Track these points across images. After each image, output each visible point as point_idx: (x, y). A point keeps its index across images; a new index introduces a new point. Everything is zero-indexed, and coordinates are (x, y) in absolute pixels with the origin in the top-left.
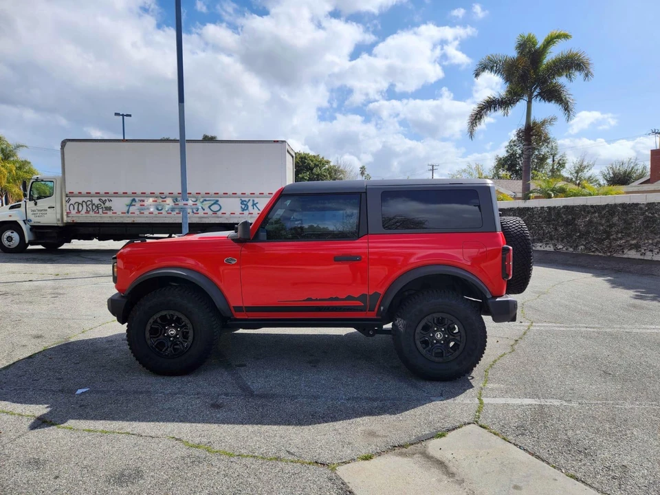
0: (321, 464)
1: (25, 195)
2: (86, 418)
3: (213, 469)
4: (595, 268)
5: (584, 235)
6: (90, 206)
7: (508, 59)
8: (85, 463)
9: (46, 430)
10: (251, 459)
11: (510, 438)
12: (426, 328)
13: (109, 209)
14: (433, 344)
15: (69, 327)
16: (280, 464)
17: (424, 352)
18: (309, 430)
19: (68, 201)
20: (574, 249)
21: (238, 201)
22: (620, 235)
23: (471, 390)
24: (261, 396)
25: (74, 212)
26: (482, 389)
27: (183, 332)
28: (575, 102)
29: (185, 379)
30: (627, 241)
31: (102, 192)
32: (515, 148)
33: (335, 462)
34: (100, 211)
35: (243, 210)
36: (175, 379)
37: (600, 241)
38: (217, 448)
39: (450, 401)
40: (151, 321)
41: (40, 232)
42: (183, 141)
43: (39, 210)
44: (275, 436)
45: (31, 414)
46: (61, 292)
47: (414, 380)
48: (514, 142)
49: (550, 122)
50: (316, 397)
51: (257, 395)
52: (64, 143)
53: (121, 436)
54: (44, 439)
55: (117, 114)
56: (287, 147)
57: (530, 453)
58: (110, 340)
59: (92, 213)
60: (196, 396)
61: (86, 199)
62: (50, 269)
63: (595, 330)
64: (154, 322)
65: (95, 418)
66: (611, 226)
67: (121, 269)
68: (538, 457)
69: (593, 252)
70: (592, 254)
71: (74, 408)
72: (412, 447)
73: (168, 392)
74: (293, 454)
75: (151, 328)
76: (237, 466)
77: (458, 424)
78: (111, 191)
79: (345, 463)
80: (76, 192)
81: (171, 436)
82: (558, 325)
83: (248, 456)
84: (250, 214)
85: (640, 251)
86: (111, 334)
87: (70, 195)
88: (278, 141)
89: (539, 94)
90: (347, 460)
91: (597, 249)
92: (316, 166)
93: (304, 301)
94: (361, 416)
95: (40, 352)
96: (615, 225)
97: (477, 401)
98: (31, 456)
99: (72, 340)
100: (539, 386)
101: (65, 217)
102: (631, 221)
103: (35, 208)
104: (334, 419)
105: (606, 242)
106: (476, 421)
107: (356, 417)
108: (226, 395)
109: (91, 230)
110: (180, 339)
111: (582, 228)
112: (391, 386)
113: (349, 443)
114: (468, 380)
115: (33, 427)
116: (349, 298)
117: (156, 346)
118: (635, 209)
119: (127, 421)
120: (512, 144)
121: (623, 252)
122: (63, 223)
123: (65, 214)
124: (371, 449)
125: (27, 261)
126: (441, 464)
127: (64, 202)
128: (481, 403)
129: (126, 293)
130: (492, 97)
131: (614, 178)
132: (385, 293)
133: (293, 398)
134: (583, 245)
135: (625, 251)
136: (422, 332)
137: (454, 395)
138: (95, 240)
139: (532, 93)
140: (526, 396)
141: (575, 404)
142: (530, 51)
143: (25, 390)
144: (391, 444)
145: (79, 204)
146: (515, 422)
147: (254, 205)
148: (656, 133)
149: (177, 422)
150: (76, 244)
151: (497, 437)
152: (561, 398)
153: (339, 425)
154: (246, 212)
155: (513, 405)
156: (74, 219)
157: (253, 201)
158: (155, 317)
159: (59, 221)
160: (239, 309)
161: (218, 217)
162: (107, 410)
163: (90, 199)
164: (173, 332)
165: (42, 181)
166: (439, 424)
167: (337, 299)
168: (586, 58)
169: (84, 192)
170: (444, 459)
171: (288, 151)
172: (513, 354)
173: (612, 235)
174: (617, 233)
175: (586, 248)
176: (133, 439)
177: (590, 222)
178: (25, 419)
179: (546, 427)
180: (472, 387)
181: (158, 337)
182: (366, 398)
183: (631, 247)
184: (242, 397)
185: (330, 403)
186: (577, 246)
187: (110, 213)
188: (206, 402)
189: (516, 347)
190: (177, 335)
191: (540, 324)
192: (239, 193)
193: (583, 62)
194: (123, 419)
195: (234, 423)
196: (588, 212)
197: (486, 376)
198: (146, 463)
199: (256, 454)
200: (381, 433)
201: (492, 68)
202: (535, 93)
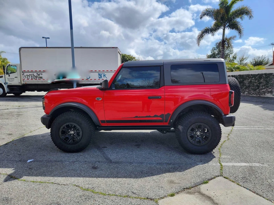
0: (150, 199)
1: (4, 72)
2: (32, 175)
3: (96, 202)
4: (253, 101)
5: (247, 87)
6: (33, 77)
7: (215, 10)
8: (31, 199)
9: (13, 182)
10: (115, 197)
11: (241, 184)
12: (193, 130)
13: (41, 78)
14: (195, 137)
15: (24, 130)
16: (130, 200)
17: (191, 141)
18: (141, 180)
19: (23, 74)
20: (243, 94)
21: (97, 74)
22: (264, 87)
23: (215, 159)
24: (116, 163)
25: (26, 79)
26: (219, 158)
27: (77, 133)
28: (244, 29)
29: (79, 154)
30: (267, 90)
31: (38, 70)
32: (215, 51)
33: (157, 198)
34: (38, 78)
35: (100, 78)
36: (74, 154)
37: (255, 90)
38: (97, 191)
39: (206, 164)
40: (62, 127)
41: (12, 88)
42: (72, 48)
43: (11, 79)
44: (125, 183)
45: (5, 173)
46: (21, 114)
47: (186, 154)
48: (215, 48)
49: (233, 38)
50: (142, 163)
51: (114, 162)
52: (20, 49)
53: (49, 185)
54: (11, 186)
55: (43, 37)
56: (118, 50)
57: (253, 192)
58: (43, 136)
59: (34, 80)
60: (85, 163)
61: (31, 74)
62: (16, 104)
63: (263, 129)
64: (63, 128)
65: (36, 175)
66: (260, 83)
67: (47, 103)
68: (257, 194)
69: (252, 94)
70: (251, 95)
71: (26, 170)
72: (193, 188)
73: (71, 161)
74: (135, 194)
75: (62, 131)
76: (108, 201)
77: (213, 177)
78: (42, 70)
79: (162, 198)
80: (26, 70)
81: (74, 184)
82: (245, 127)
83: (113, 195)
84: (102, 79)
85: (272, 94)
86: (44, 133)
87: (24, 72)
88: (114, 47)
89: (228, 26)
90: (163, 196)
91: (253, 93)
92: (129, 59)
93: (134, 117)
94: (165, 173)
95: (11, 142)
96: (261, 83)
97: (219, 164)
98: (4, 196)
99: (26, 136)
100: (246, 156)
101: (22, 81)
102: (269, 81)
103: (9, 78)
104: (152, 174)
105: (257, 90)
106: (222, 175)
107: (162, 173)
108: (99, 162)
109: (34, 87)
110: (76, 136)
111: (247, 85)
112: (177, 157)
113: (162, 187)
114: (212, 154)
115: (6, 180)
116: (155, 116)
117: (65, 139)
118: (271, 76)
119: (52, 176)
120: (214, 49)
121: (265, 94)
122: (22, 84)
123: (22, 80)
124: (173, 190)
125: (6, 100)
126: (209, 198)
127: (21, 75)
128: (221, 165)
129: (50, 114)
130: (207, 28)
131: (255, 63)
132: (173, 114)
133: (131, 163)
134: (247, 91)
135: (266, 94)
136: (191, 131)
137: (207, 161)
138: (36, 92)
139: (226, 25)
140: (242, 161)
141: (266, 165)
142: (225, 6)
143: (3, 160)
144: (183, 187)
145: (28, 76)
146: (241, 176)
147: (104, 75)
148: (273, 45)
149: (76, 176)
150: (28, 93)
151: (234, 183)
152: (259, 162)
153: (155, 177)
154: (101, 79)
155: (237, 166)
156: (26, 82)
157: (104, 74)
158: (64, 126)
159: (19, 83)
160: (103, 122)
161: (89, 81)
162: (42, 170)
163: (33, 73)
164: (72, 133)
165: (12, 66)
166: (204, 177)
167: (150, 117)
168: (250, 9)
169: (30, 70)
170: (210, 196)
171: (119, 52)
172: (229, 141)
173: (260, 87)
174: (262, 86)
175: (248, 93)
176: (55, 186)
177: (251, 82)
178: (2, 176)
179: (256, 178)
180: (215, 157)
181: (66, 135)
182: (166, 163)
183: (269, 92)
184: (106, 163)
185: (149, 166)
186: (244, 92)
187: (42, 80)
188: (90, 166)
189: (229, 137)
190: (74, 134)
191: (237, 127)
192: (98, 71)
193: (248, 11)
194: (50, 175)
195: (104, 177)
196: (250, 77)
197: (220, 152)
198: (62, 199)
199: (117, 194)
200: (177, 181)
201: (208, 14)
202: (227, 26)
